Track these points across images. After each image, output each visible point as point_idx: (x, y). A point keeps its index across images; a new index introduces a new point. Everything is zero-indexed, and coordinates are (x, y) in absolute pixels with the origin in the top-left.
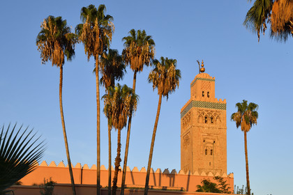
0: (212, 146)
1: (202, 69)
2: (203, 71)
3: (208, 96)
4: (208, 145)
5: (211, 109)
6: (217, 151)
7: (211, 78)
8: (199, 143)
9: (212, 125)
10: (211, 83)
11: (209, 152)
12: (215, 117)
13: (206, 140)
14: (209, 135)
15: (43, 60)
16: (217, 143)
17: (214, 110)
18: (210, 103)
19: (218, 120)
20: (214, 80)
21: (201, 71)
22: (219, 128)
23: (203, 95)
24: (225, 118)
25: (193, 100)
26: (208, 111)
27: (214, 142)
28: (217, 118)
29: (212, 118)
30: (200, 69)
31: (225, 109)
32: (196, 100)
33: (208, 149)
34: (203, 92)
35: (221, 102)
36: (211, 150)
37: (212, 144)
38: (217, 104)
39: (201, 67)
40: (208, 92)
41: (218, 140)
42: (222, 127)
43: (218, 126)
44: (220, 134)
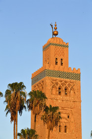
0: (66, 121)
1: (55, 33)
2: (57, 35)
3: (62, 64)
5: (65, 79)
6: (71, 127)
7: (65, 44)
9: (66, 98)
12: (69, 89)
14: (63, 108)
16: (72, 118)
17: (68, 80)
18: (64, 73)
19: (72, 91)
20: (67, 46)
21: (54, 34)
22: (73, 101)
23: (56, 63)
24: (79, 90)
25: (47, 68)
26: (61, 81)
27: (68, 116)
28: (71, 89)
29: (66, 89)
30: (53, 32)
31: (79, 79)
32: (50, 69)
33: (61, 124)
34: (56, 59)
35: (75, 72)
36: (65, 127)
37: (66, 119)
38: (71, 74)
39: (54, 30)
40: (62, 59)
41: (72, 114)
42: (76, 100)
43: (72, 99)
44: (74, 107)
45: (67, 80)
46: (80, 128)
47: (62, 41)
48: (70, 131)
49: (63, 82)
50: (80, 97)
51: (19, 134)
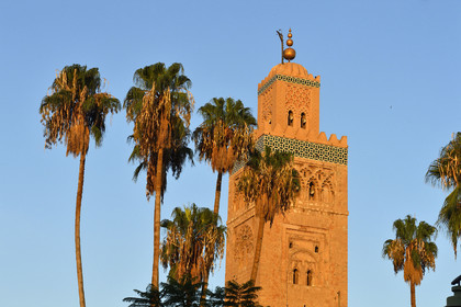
0: (310, 259)
1: (289, 53)
2: (292, 58)
3: (303, 125)
4: (300, 256)
5: (310, 160)
6: (323, 274)
7: (312, 79)
8: (279, 252)
9: (311, 204)
10: (312, 90)
11: (302, 278)
12: (320, 183)
13: (297, 243)
14: (303, 228)
15: (47, 141)
16: (325, 254)
17: (318, 162)
18: (307, 145)
19: (325, 189)
20: (317, 84)
21: (285, 57)
22: (329, 213)
23: (290, 122)
24: (344, 186)
25: (266, 132)
26: (301, 165)
27: (317, 248)
28: (324, 185)
29: (311, 184)
30: (284, 52)
31: (345, 162)
32: (273, 134)
33: (299, 267)
34: (290, 112)
35: (335, 144)
36: (309, 272)
37: (311, 255)
38: (326, 147)
39: (286, 47)
40: (303, 114)
41: (326, 243)
42: (336, 209)
43: (326, 207)
44: (331, 227)
45: (314, 161)
46: (345, 276)
47: (305, 72)
48: (320, 283)
49: (305, 166)
50: (346, 204)
51: (166, 224)
